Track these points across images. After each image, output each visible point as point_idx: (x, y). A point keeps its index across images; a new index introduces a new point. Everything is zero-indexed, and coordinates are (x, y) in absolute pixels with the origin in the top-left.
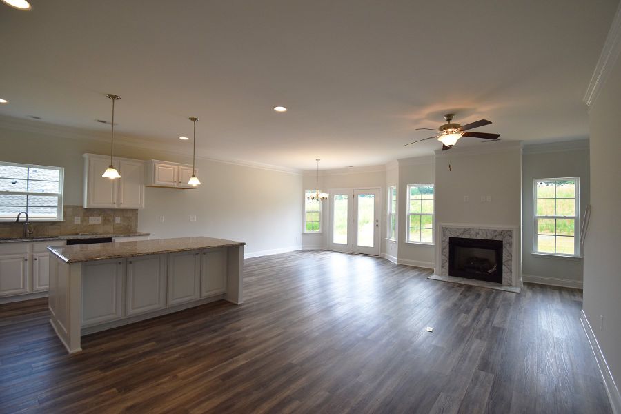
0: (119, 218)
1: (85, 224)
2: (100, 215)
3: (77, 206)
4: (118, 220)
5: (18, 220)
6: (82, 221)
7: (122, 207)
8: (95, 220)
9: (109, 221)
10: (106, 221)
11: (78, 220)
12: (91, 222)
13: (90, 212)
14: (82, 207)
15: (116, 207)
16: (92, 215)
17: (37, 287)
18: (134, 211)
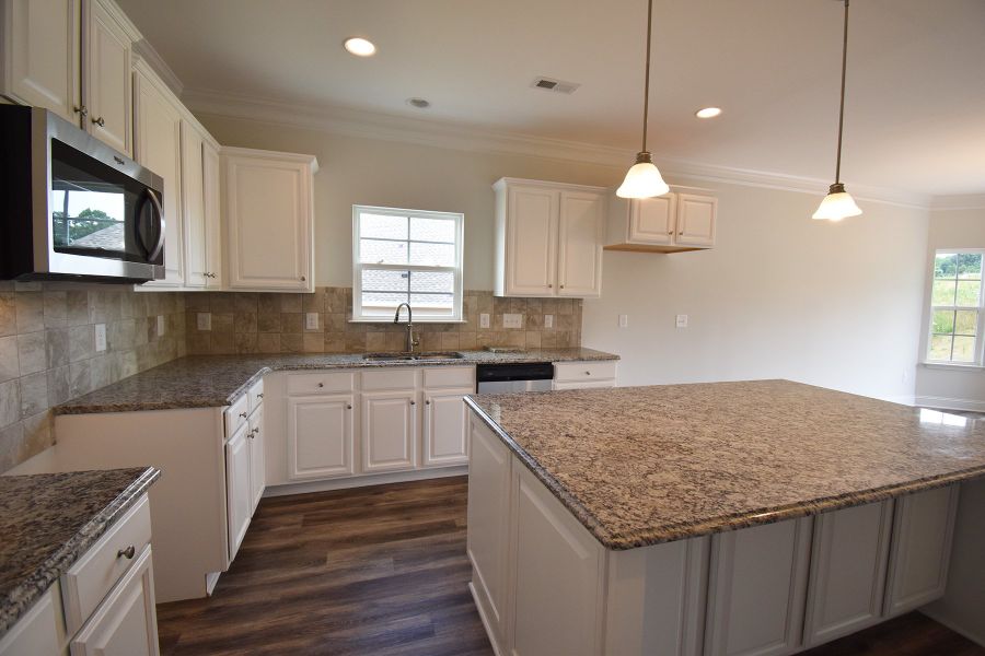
0: (551, 317)
1: (496, 328)
2: (520, 310)
3: (485, 292)
4: (549, 321)
5: (397, 319)
6: (492, 323)
7: (563, 293)
8: (513, 320)
9: (534, 323)
10: (530, 323)
11: (485, 320)
12: (506, 325)
13: (504, 304)
14: (492, 293)
15: (552, 294)
16: (507, 311)
17: (430, 460)
18: (576, 302)
